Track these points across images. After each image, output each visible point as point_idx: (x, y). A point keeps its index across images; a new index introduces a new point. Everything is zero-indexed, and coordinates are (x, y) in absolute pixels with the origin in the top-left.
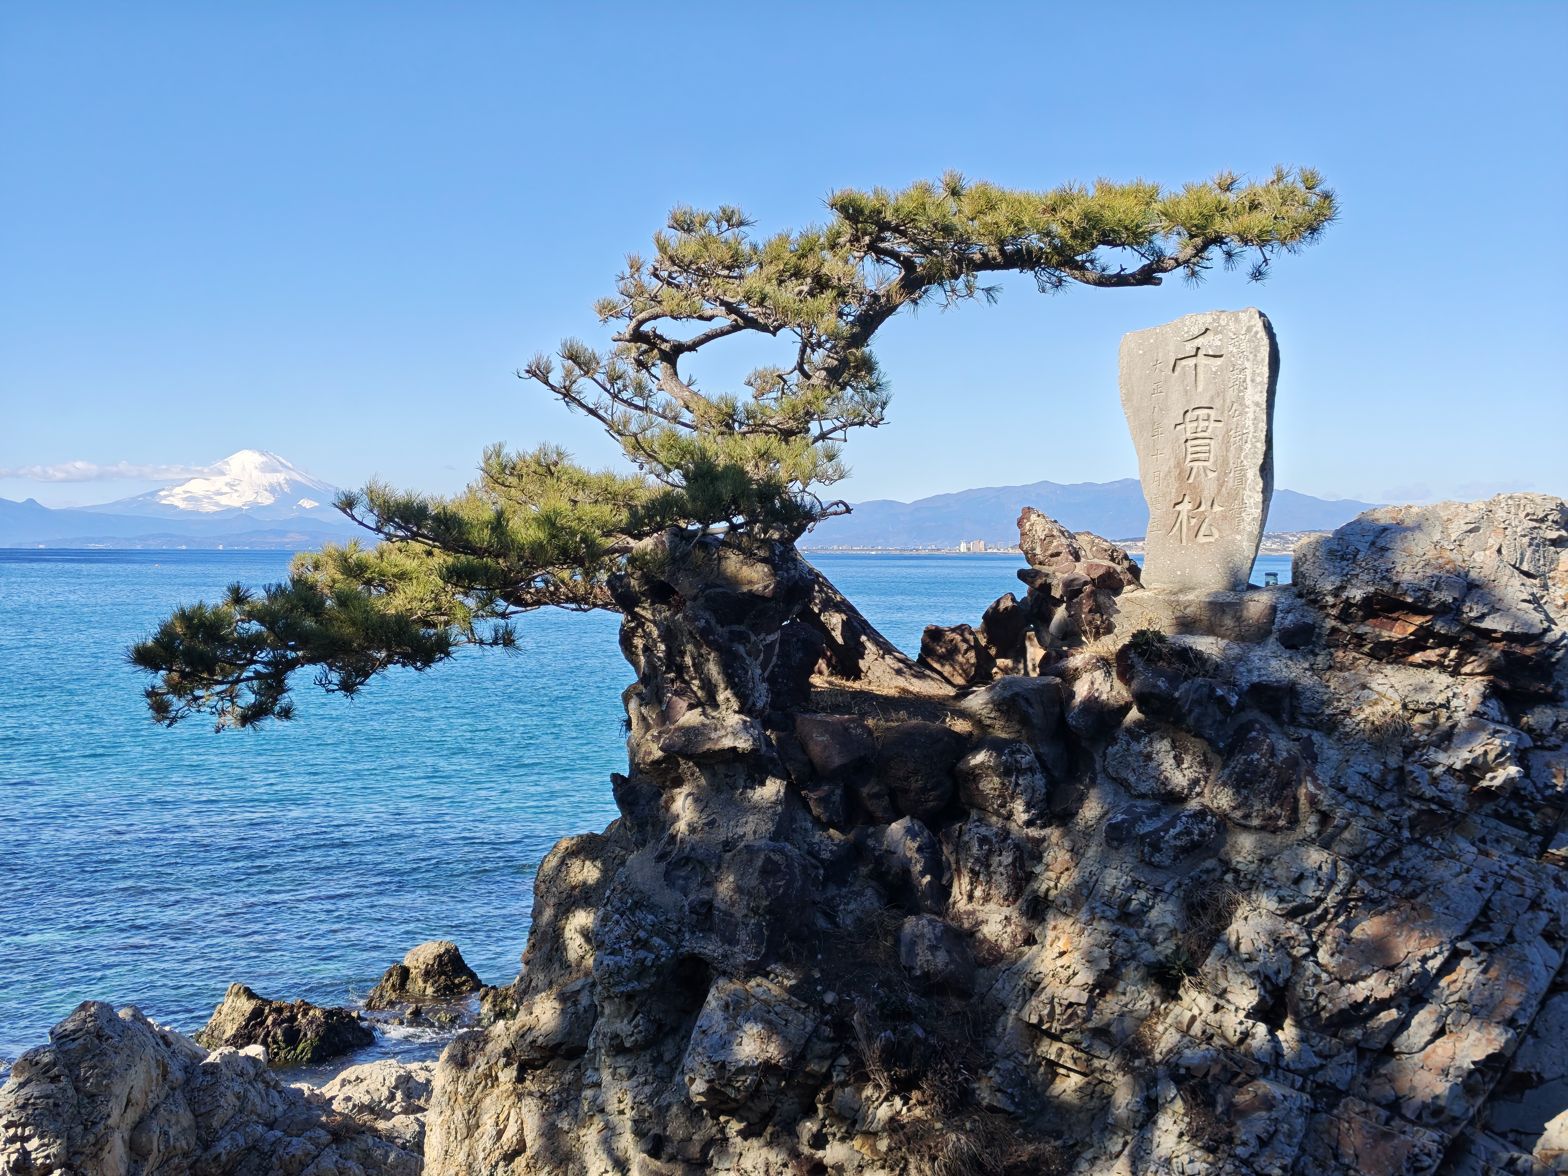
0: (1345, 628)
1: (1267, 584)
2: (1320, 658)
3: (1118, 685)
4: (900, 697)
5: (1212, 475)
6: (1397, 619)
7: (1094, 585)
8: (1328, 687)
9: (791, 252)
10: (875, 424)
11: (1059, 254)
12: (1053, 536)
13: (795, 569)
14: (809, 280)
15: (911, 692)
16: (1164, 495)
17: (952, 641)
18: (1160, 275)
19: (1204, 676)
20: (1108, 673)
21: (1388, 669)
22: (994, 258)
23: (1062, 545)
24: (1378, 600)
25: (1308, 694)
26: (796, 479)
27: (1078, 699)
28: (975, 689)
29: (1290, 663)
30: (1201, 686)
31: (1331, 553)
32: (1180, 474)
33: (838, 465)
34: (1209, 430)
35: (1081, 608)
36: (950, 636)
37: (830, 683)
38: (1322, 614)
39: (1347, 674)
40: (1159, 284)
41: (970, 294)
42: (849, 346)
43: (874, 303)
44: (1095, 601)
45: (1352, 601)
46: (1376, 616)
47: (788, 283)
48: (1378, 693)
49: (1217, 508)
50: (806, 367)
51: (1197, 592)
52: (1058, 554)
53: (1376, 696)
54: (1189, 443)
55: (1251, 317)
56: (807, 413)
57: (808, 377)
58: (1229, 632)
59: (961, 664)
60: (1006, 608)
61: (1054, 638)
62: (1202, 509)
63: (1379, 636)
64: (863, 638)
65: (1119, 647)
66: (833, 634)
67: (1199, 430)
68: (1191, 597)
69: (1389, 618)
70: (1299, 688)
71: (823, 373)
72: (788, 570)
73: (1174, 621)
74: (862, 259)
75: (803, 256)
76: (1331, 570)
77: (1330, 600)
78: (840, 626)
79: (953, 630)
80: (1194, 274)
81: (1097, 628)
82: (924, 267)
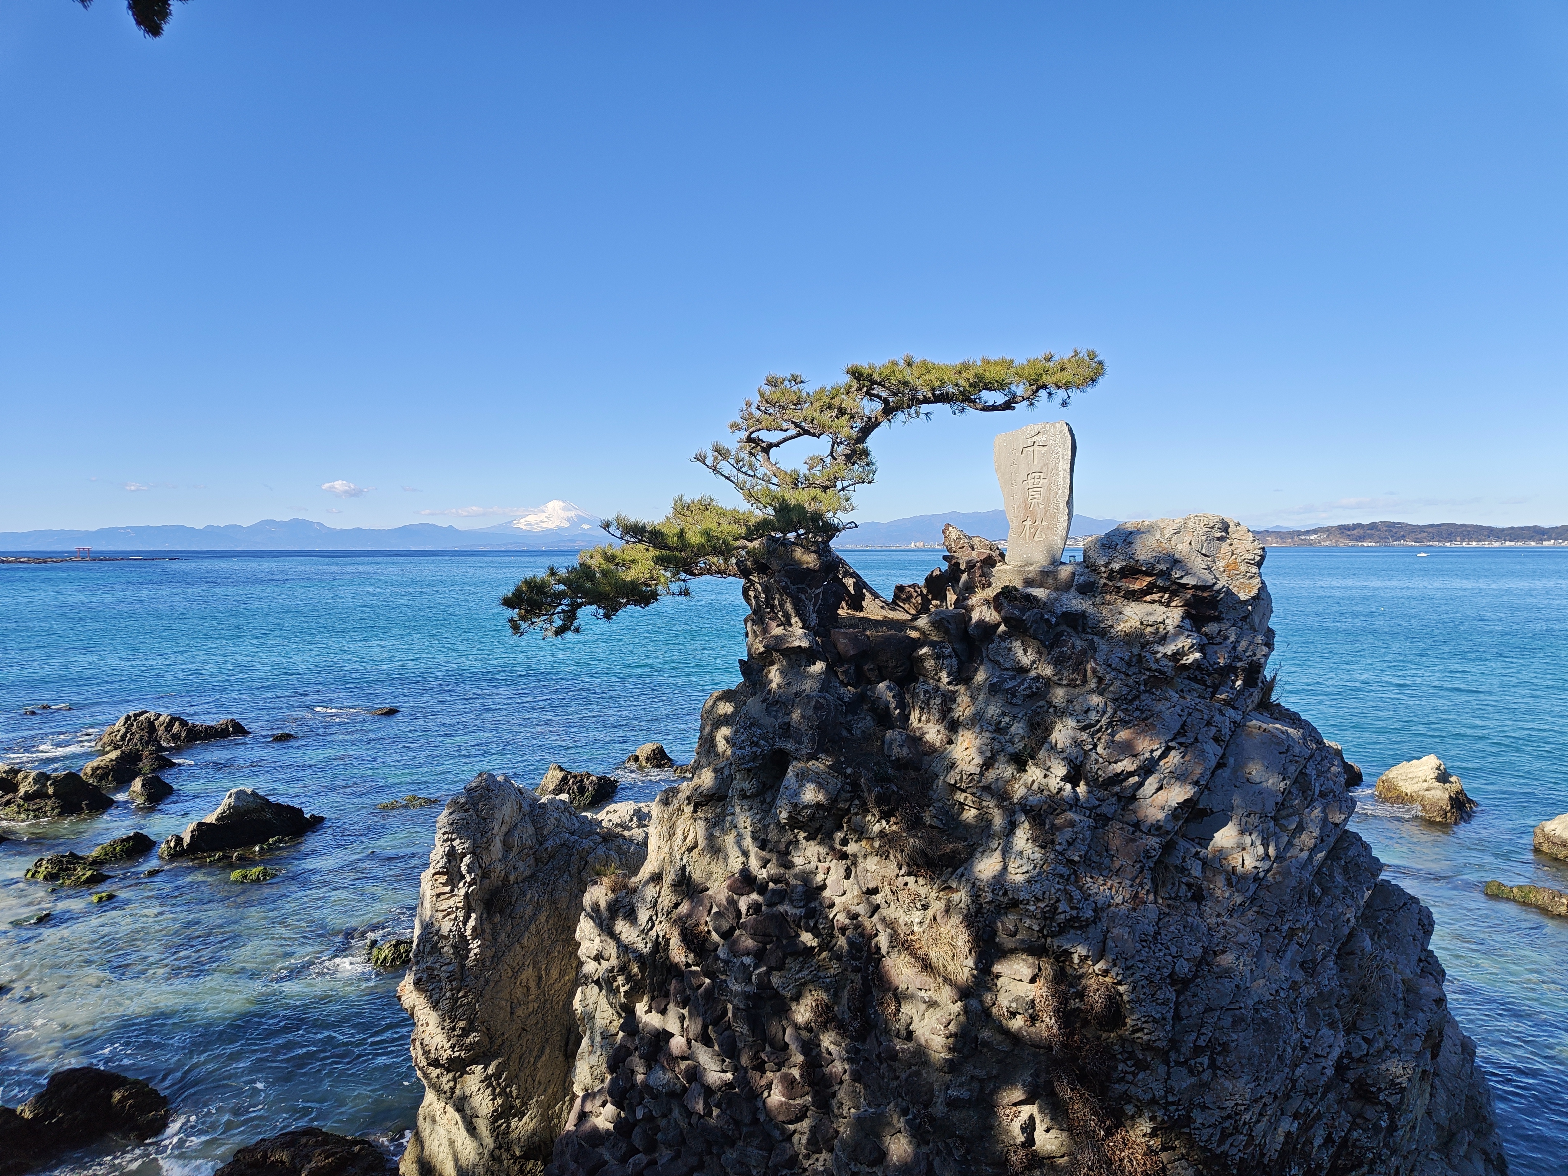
0: (1111, 583)
1: (1070, 561)
2: (1097, 599)
3: (994, 613)
4: (883, 620)
5: (1042, 506)
6: (1138, 579)
7: (981, 563)
8: (1102, 613)
9: (827, 396)
10: (869, 483)
11: (963, 396)
12: (961, 538)
13: (830, 556)
14: (836, 410)
15: (889, 618)
16: (1017, 517)
17: (909, 592)
18: (1014, 405)
19: (1038, 608)
20: (989, 607)
21: (1133, 604)
22: (930, 398)
23: (965, 543)
24: (1128, 569)
25: (1092, 617)
26: (830, 511)
27: (974, 621)
28: (921, 616)
29: (1082, 601)
30: (1036, 613)
31: (1103, 545)
32: (1025, 506)
33: (852, 503)
34: (1040, 484)
35: (975, 575)
36: (908, 589)
37: (848, 613)
38: (1098, 576)
39: (1111, 607)
40: (1014, 410)
41: (918, 416)
42: (856, 443)
43: (869, 421)
44: (982, 570)
45: (1114, 570)
46: (1127, 577)
47: (825, 412)
48: (1128, 616)
49: (1044, 523)
50: (834, 454)
51: (1034, 566)
52: (963, 547)
53: (1127, 618)
54: (1030, 490)
55: (1062, 426)
56: (835, 477)
57: (835, 459)
58: (1051, 586)
59: (914, 604)
60: (937, 575)
61: (961, 590)
62: (1036, 523)
63: (1128, 587)
64: (865, 591)
65: (994, 594)
66: (849, 588)
67: (1035, 483)
68: (1031, 568)
69: (1133, 578)
70: (1087, 614)
71: (843, 457)
72: (826, 557)
73: (1023, 581)
74: (862, 399)
75: (833, 398)
76: (1103, 554)
77: (1103, 569)
78: (852, 585)
79: (910, 587)
80: (1032, 404)
81: (983, 584)
82: (894, 403)
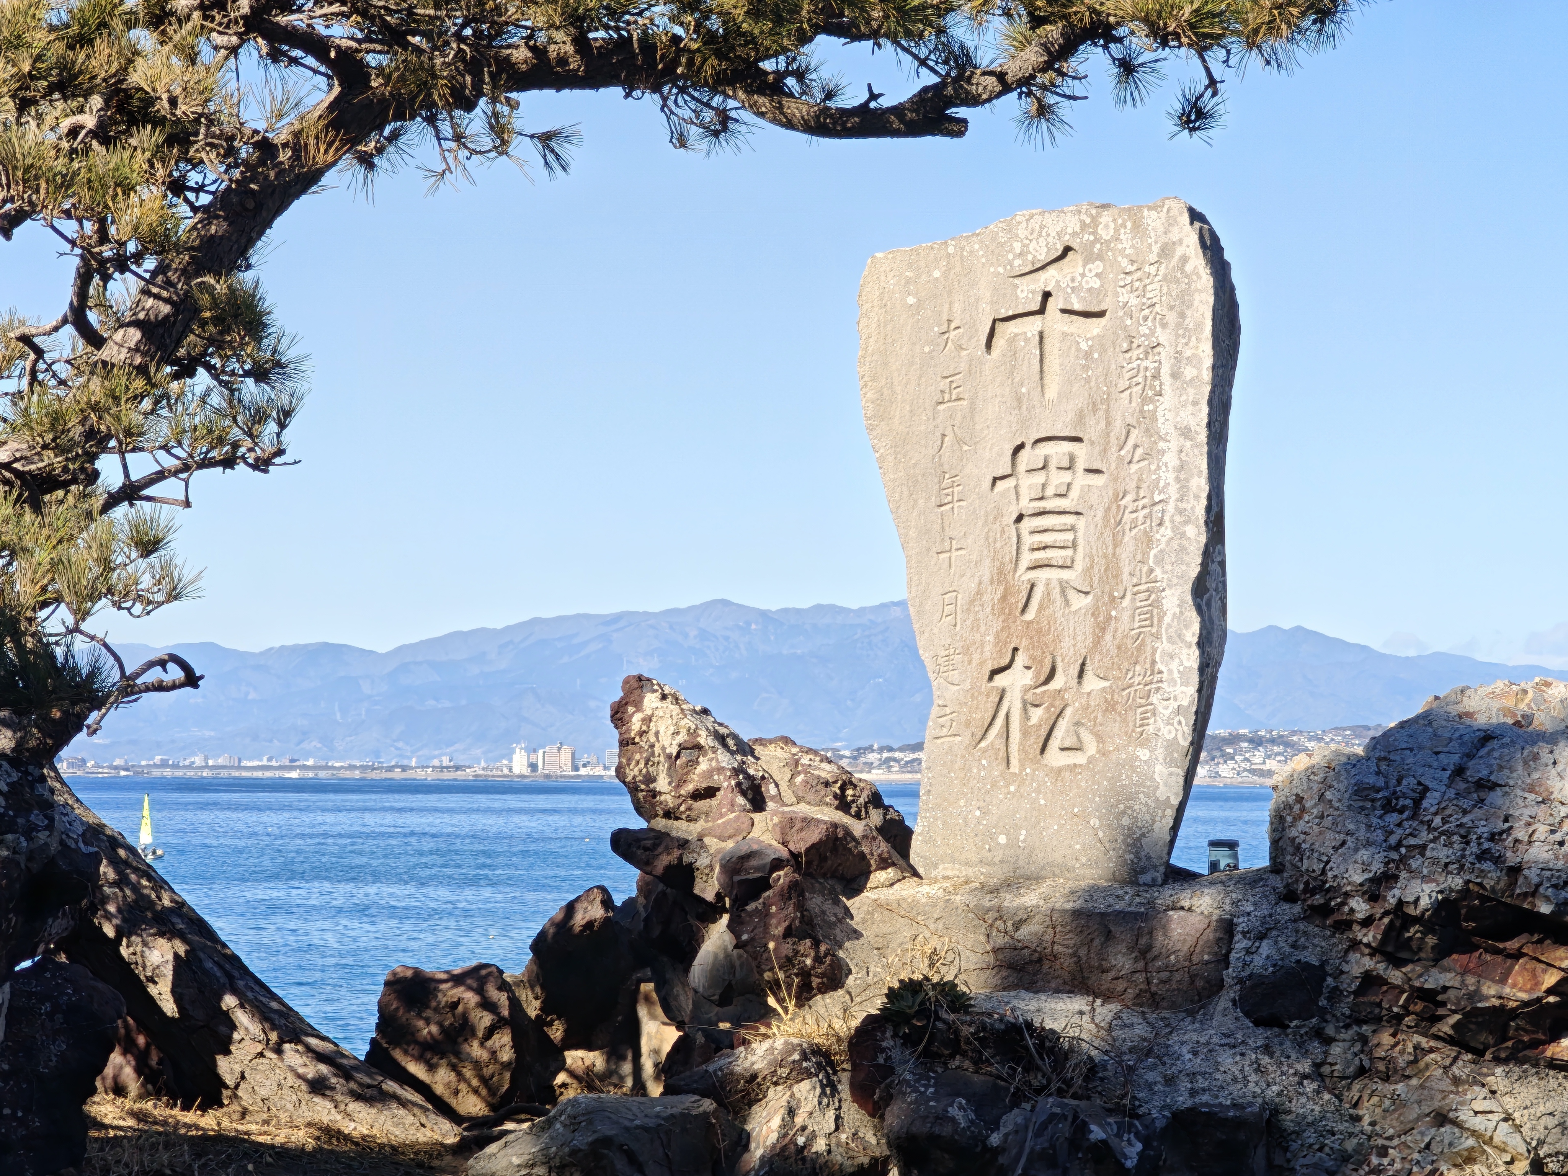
0: (1395, 976)
1: (1214, 866)
2: (1336, 1049)
3: (853, 1113)
4: (318, 1150)
5: (1079, 602)
6: (1517, 955)
7: (797, 868)
8: (1358, 1119)
9: (52, 28)
10: (262, 465)
11: (720, 55)
12: (698, 747)
13: (50, 827)
14: (96, 101)
15: (347, 1138)
16: (966, 650)
17: (454, 1005)
18: (961, 112)
19: (1060, 1092)
20: (829, 1088)
21: (1498, 1078)
22: (563, 61)
23: (720, 770)
24: (1471, 908)
25: (1310, 1136)
26: (58, 600)
27: (757, 1152)
28: (509, 1126)
29: (1265, 1060)
30: (1053, 1117)
31: (1361, 792)
32: (1004, 598)
33: (166, 568)
34: (1074, 493)
35: (766, 926)
36: (451, 993)
37: (140, 1116)
38: (1340, 942)
39: (1400, 1087)
40: (960, 134)
41: (502, 148)
42: (197, 267)
43: (262, 162)
44: (801, 907)
45: (1411, 911)
46: (1470, 948)
47: (44, 106)
48: (1474, 1133)
49: (1092, 683)
50: (93, 317)
51: (1044, 888)
52: (710, 792)
53: (1471, 1142)
54: (1027, 524)
55: (1171, 222)
56: (91, 434)
57: (95, 340)
58: (1121, 986)
59: (477, 1065)
60: (589, 925)
61: (700, 1000)
62: (1057, 683)
63: (1475, 995)
64: (229, 1001)
65: (855, 1023)
66: (153, 990)
67: (1050, 492)
68: (1031, 898)
69: (1497, 952)
70: (1288, 1122)
71: (134, 335)
72: (29, 832)
73: (991, 958)
74: (234, 51)
75: (83, 40)
76: (1362, 834)
77: (1360, 907)
78: (168, 971)
79: (458, 980)
80: (1043, 110)
81: (805, 974)
82: (388, 78)
